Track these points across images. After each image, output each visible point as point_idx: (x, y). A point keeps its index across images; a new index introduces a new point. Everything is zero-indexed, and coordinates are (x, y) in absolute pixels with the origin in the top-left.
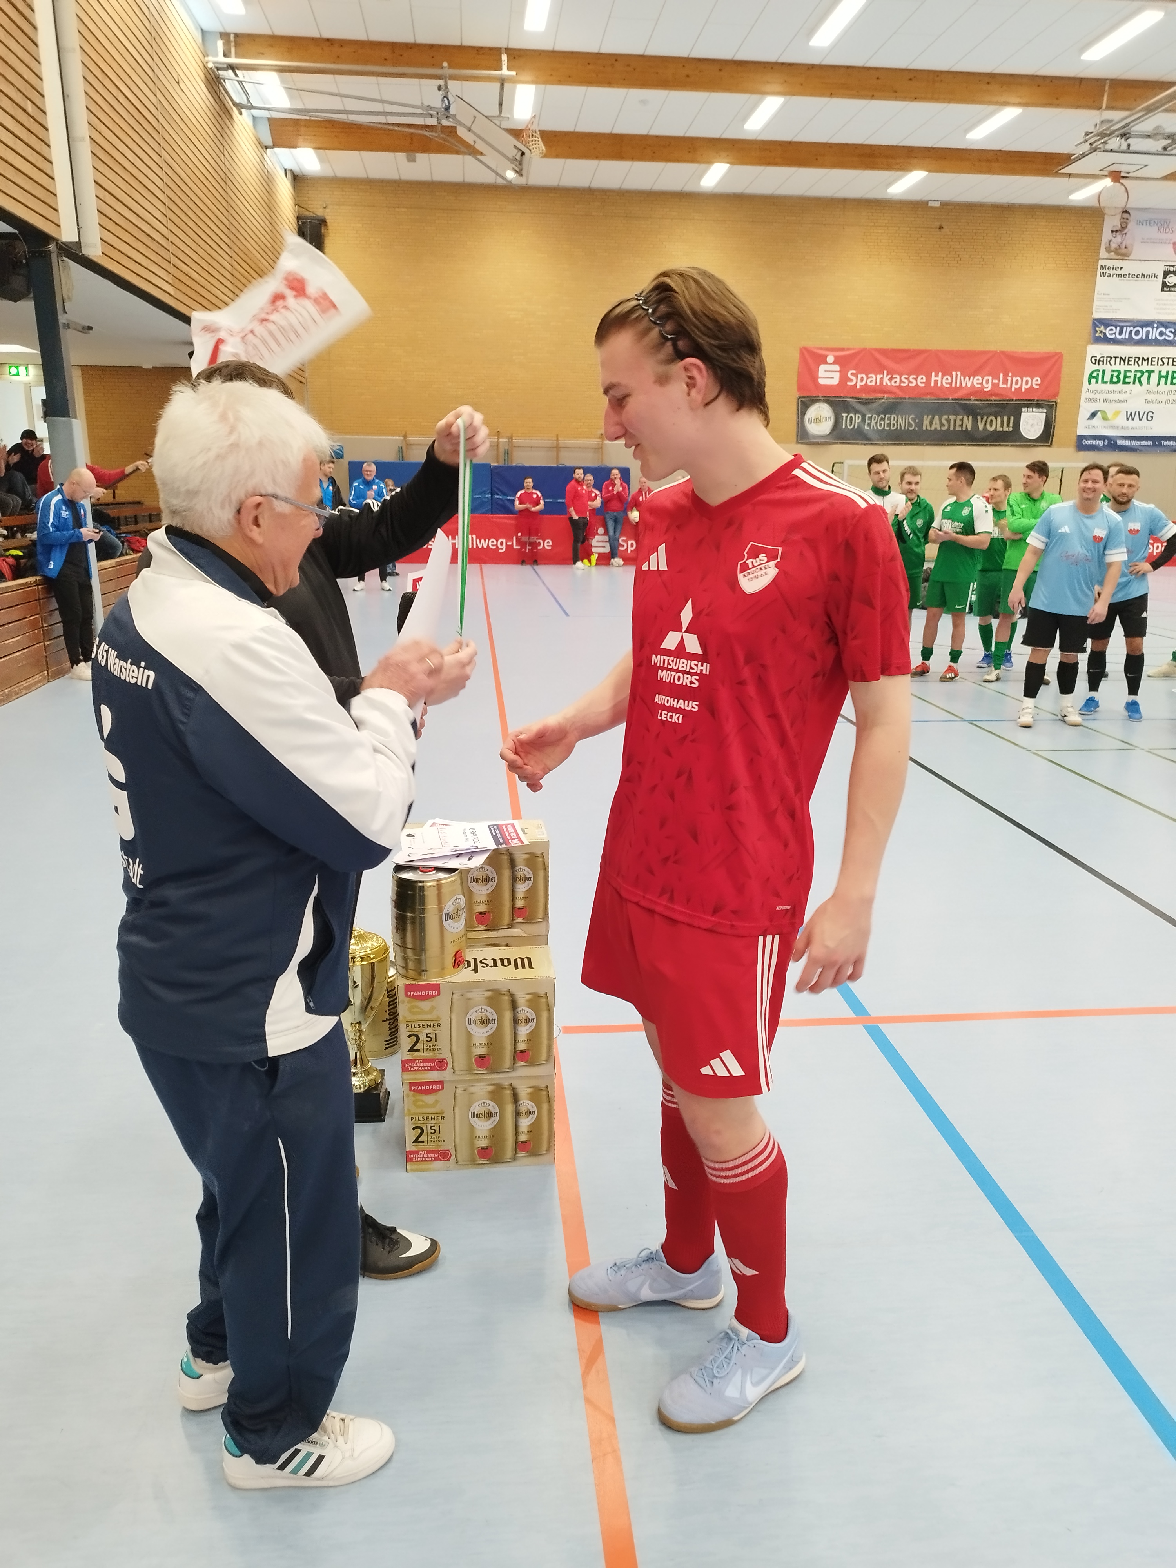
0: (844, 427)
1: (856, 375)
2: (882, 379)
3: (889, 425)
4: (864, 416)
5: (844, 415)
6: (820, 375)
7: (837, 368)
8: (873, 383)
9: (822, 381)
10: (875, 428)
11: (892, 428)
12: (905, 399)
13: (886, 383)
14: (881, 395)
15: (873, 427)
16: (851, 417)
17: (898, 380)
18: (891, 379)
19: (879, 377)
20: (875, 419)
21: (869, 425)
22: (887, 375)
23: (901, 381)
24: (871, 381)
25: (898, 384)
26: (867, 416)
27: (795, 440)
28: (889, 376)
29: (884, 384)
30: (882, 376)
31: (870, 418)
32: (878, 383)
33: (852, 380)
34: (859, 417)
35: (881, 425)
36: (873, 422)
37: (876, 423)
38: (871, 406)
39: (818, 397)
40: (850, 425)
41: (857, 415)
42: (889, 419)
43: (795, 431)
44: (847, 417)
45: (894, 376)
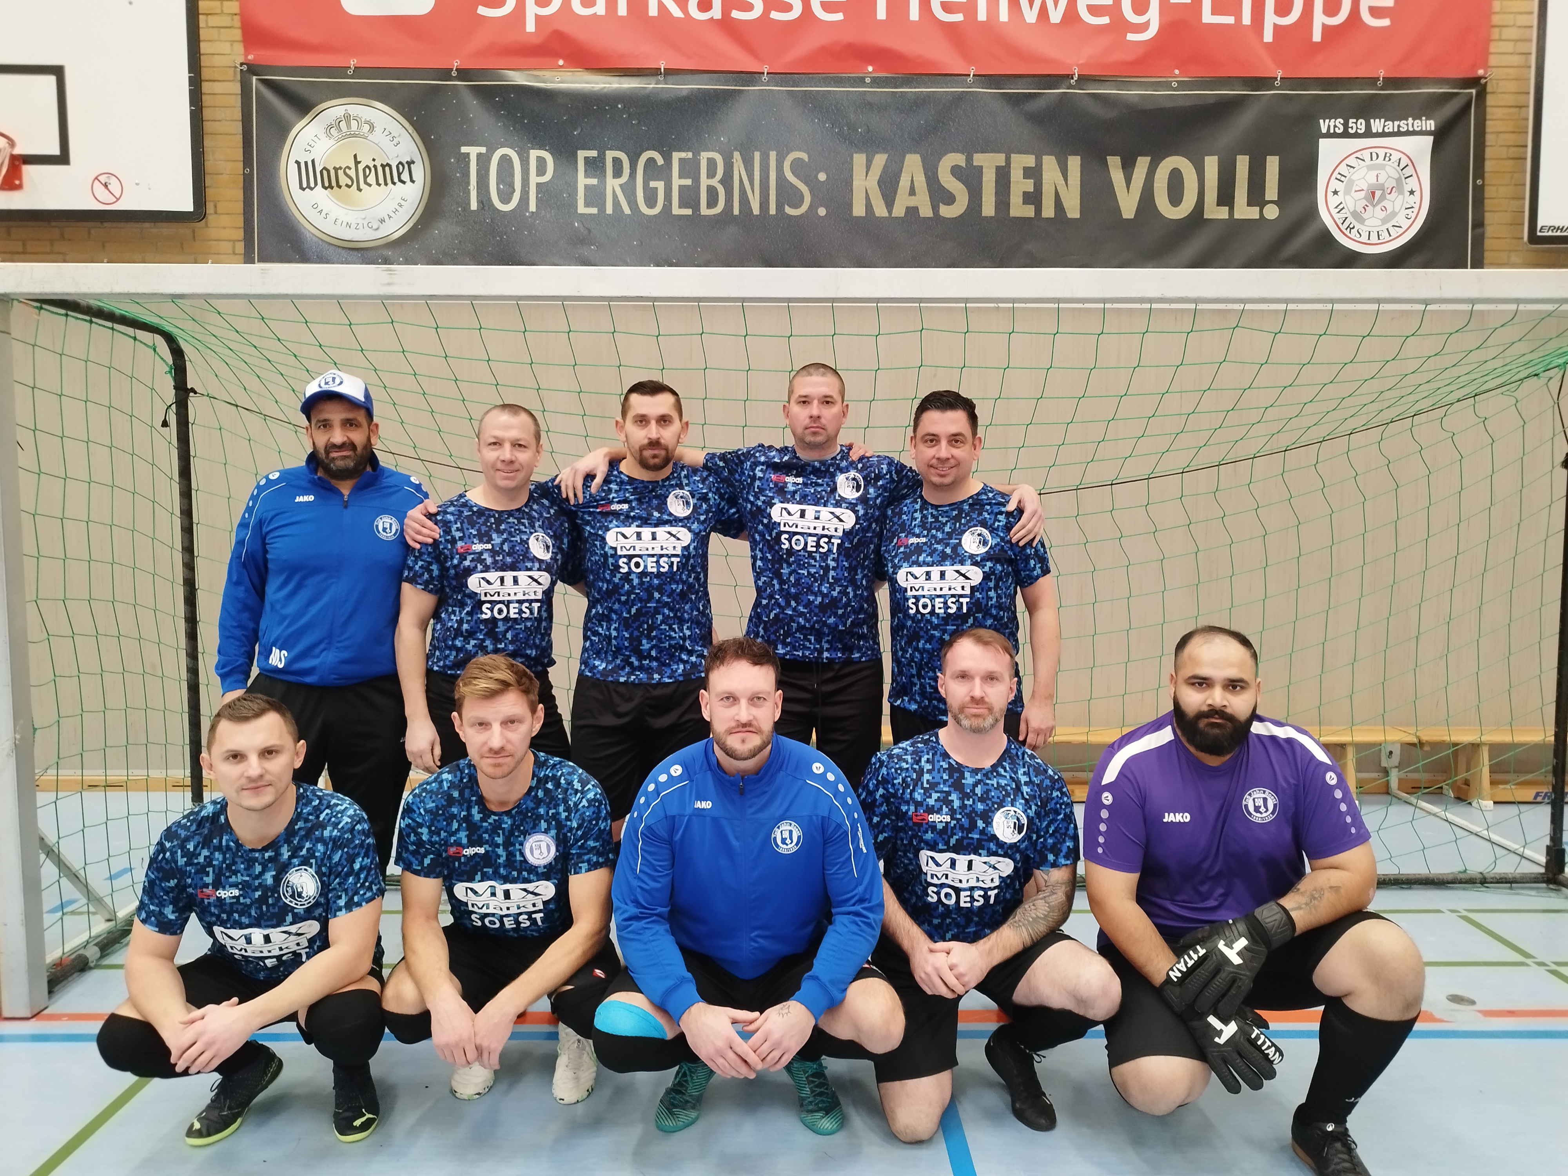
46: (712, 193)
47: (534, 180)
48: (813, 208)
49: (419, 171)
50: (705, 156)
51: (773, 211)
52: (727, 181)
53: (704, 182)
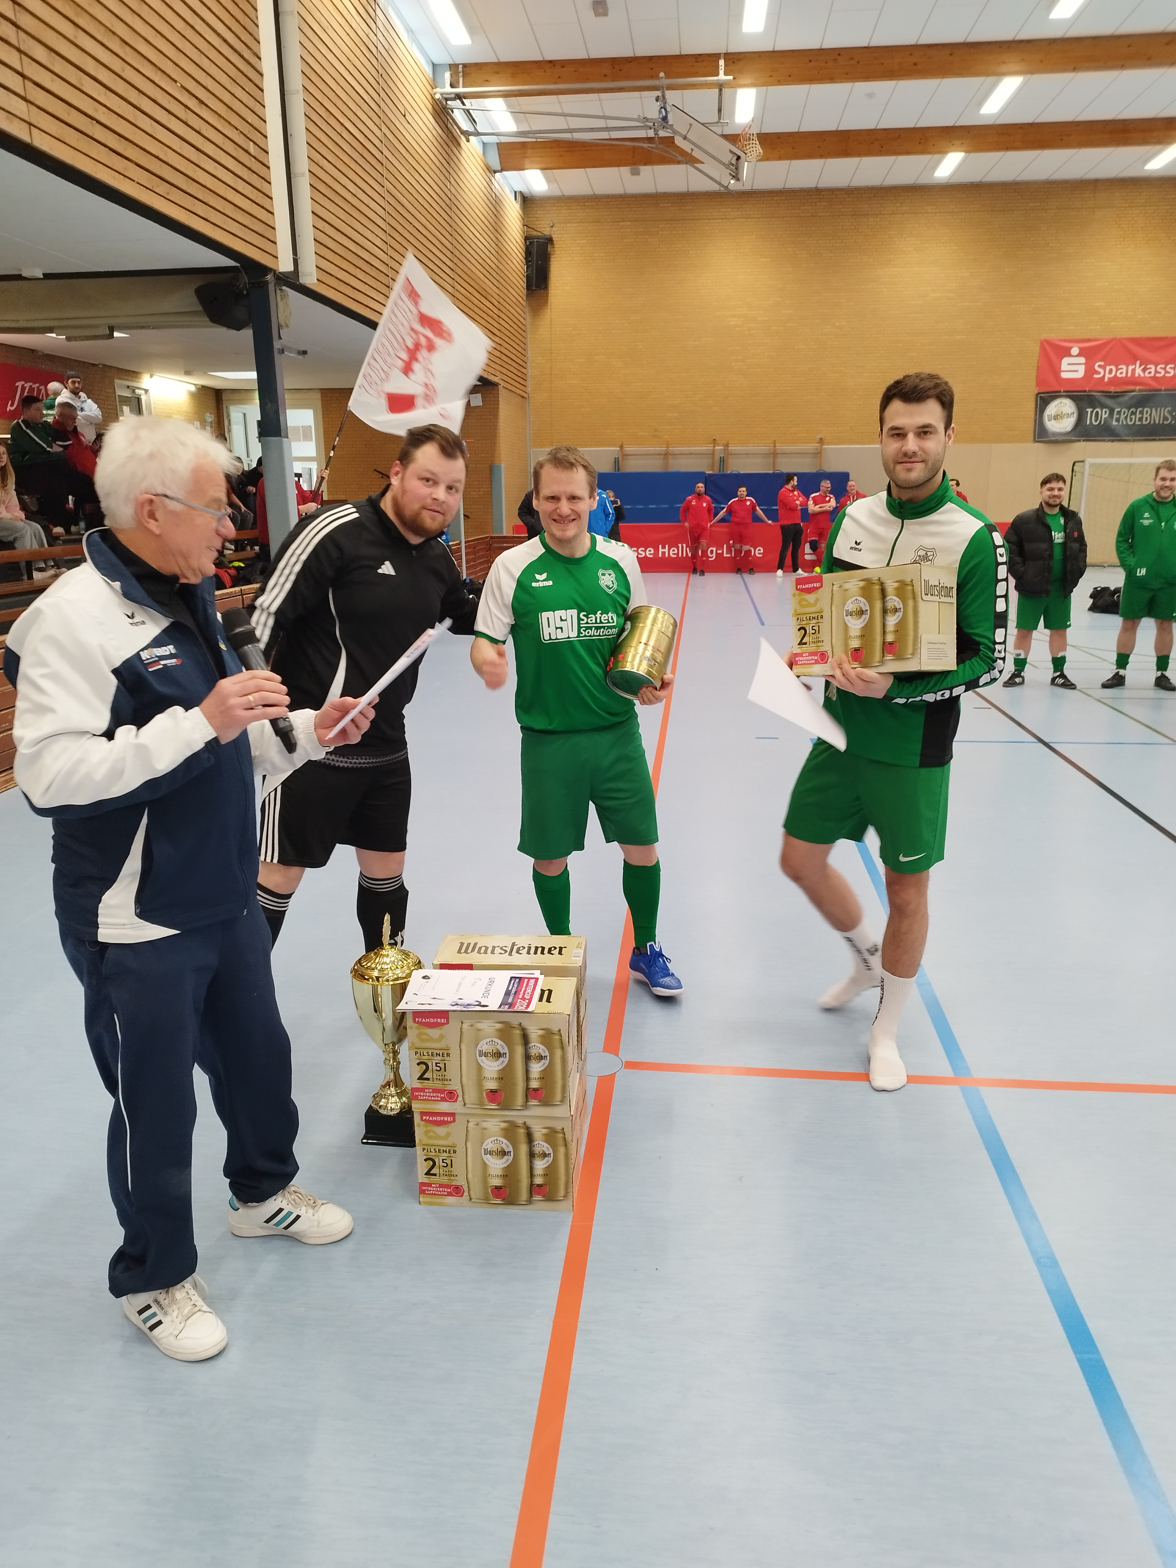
0: (1088, 423)
1: (1104, 368)
2: (1134, 371)
3: (1141, 419)
4: (1112, 411)
5: (1089, 410)
6: (1063, 368)
7: (1082, 360)
8: (1124, 375)
9: (1064, 375)
10: (1125, 423)
11: (1144, 423)
12: (1160, 390)
13: (1139, 374)
14: (1131, 388)
15: (1122, 422)
16: (1097, 412)
17: (1153, 370)
18: (1144, 370)
19: (1131, 368)
20: (1124, 414)
21: (1118, 420)
22: (1140, 367)
23: (1156, 372)
24: (1121, 373)
25: (1152, 374)
26: (1116, 410)
27: (1032, 438)
28: (1143, 367)
29: (1137, 375)
30: (1134, 367)
31: (1119, 413)
32: (1129, 375)
33: (1099, 373)
34: (1106, 412)
35: (1131, 420)
36: (1123, 417)
37: (1126, 418)
38: (1121, 399)
39: (1060, 392)
40: (1096, 421)
41: (1104, 410)
42: (1141, 413)
43: (1032, 429)
44: (1092, 412)
45: (1148, 367)
46: (1147, 418)
47: (1104, 416)
48: (1171, 422)
49: (1075, 415)
50: (1146, 409)
51: (1161, 422)
52: (1150, 415)
53: (1145, 416)
